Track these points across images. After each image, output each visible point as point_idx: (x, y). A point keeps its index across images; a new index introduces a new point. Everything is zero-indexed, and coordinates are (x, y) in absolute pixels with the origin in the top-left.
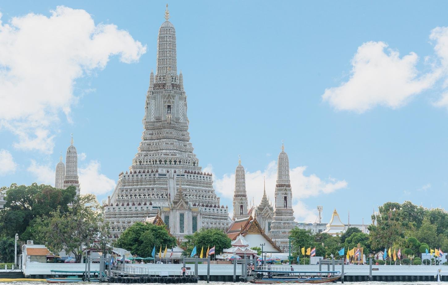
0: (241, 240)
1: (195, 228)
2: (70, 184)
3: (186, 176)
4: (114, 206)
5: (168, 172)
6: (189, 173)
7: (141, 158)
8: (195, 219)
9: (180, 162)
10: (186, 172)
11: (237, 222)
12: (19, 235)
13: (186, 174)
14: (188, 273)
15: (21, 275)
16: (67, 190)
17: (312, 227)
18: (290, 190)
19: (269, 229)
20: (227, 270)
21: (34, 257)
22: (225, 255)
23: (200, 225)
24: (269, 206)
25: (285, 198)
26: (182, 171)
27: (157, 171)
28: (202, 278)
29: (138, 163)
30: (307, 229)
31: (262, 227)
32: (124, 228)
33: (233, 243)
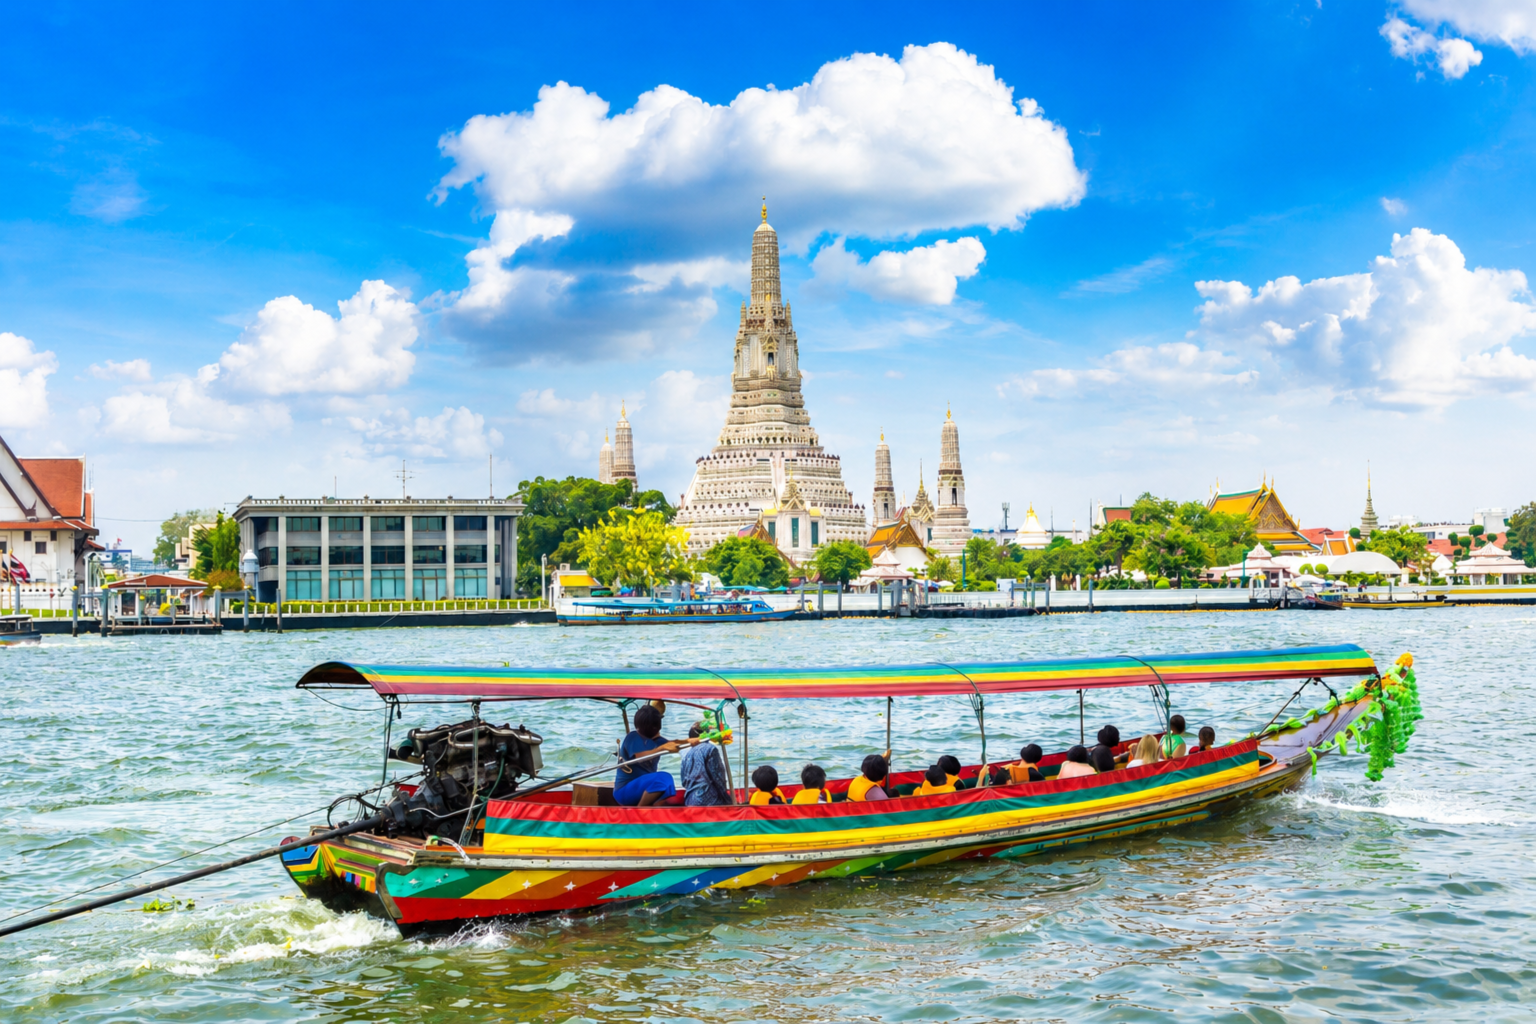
0: (887, 557)
1: (815, 541)
2: (621, 478)
3: (799, 462)
4: (691, 509)
5: (771, 455)
6: (803, 455)
7: (731, 435)
8: (815, 525)
9: (790, 440)
10: (798, 455)
11: (879, 529)
12: (548, 557)
13: (799, 458)
14: (807, 608)
15: (551, 618)
16: (619, 486)
17: (994, 536)
18: (962, 479)
19: (930, 538)
20: (870, 602)
21: (569, 591)
22: (864, 579)
23: (823, 538)
24: (929, 504)
25: (954, 491)
26: (793, 454)
27: (755, 455)
28: (832, 615)
29: (726, 444)
30: (987, 538)
31: (920, 537)
32: (708, 543)
33: (875, 561)
